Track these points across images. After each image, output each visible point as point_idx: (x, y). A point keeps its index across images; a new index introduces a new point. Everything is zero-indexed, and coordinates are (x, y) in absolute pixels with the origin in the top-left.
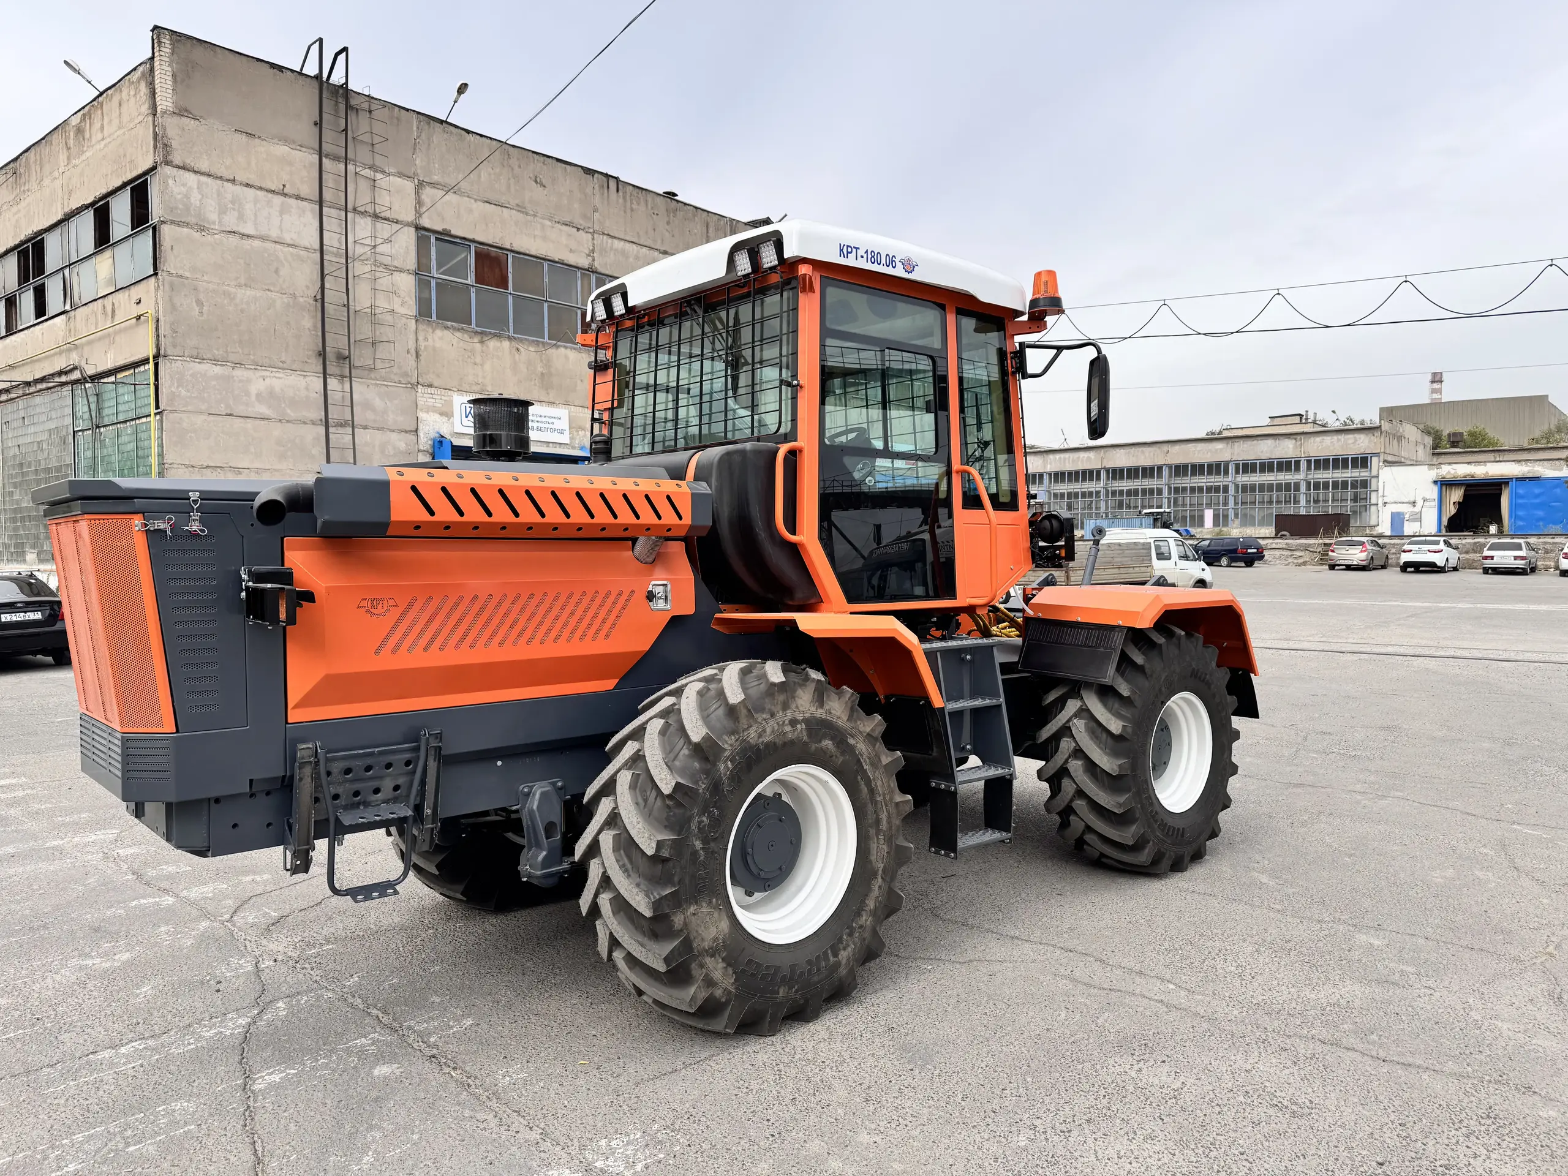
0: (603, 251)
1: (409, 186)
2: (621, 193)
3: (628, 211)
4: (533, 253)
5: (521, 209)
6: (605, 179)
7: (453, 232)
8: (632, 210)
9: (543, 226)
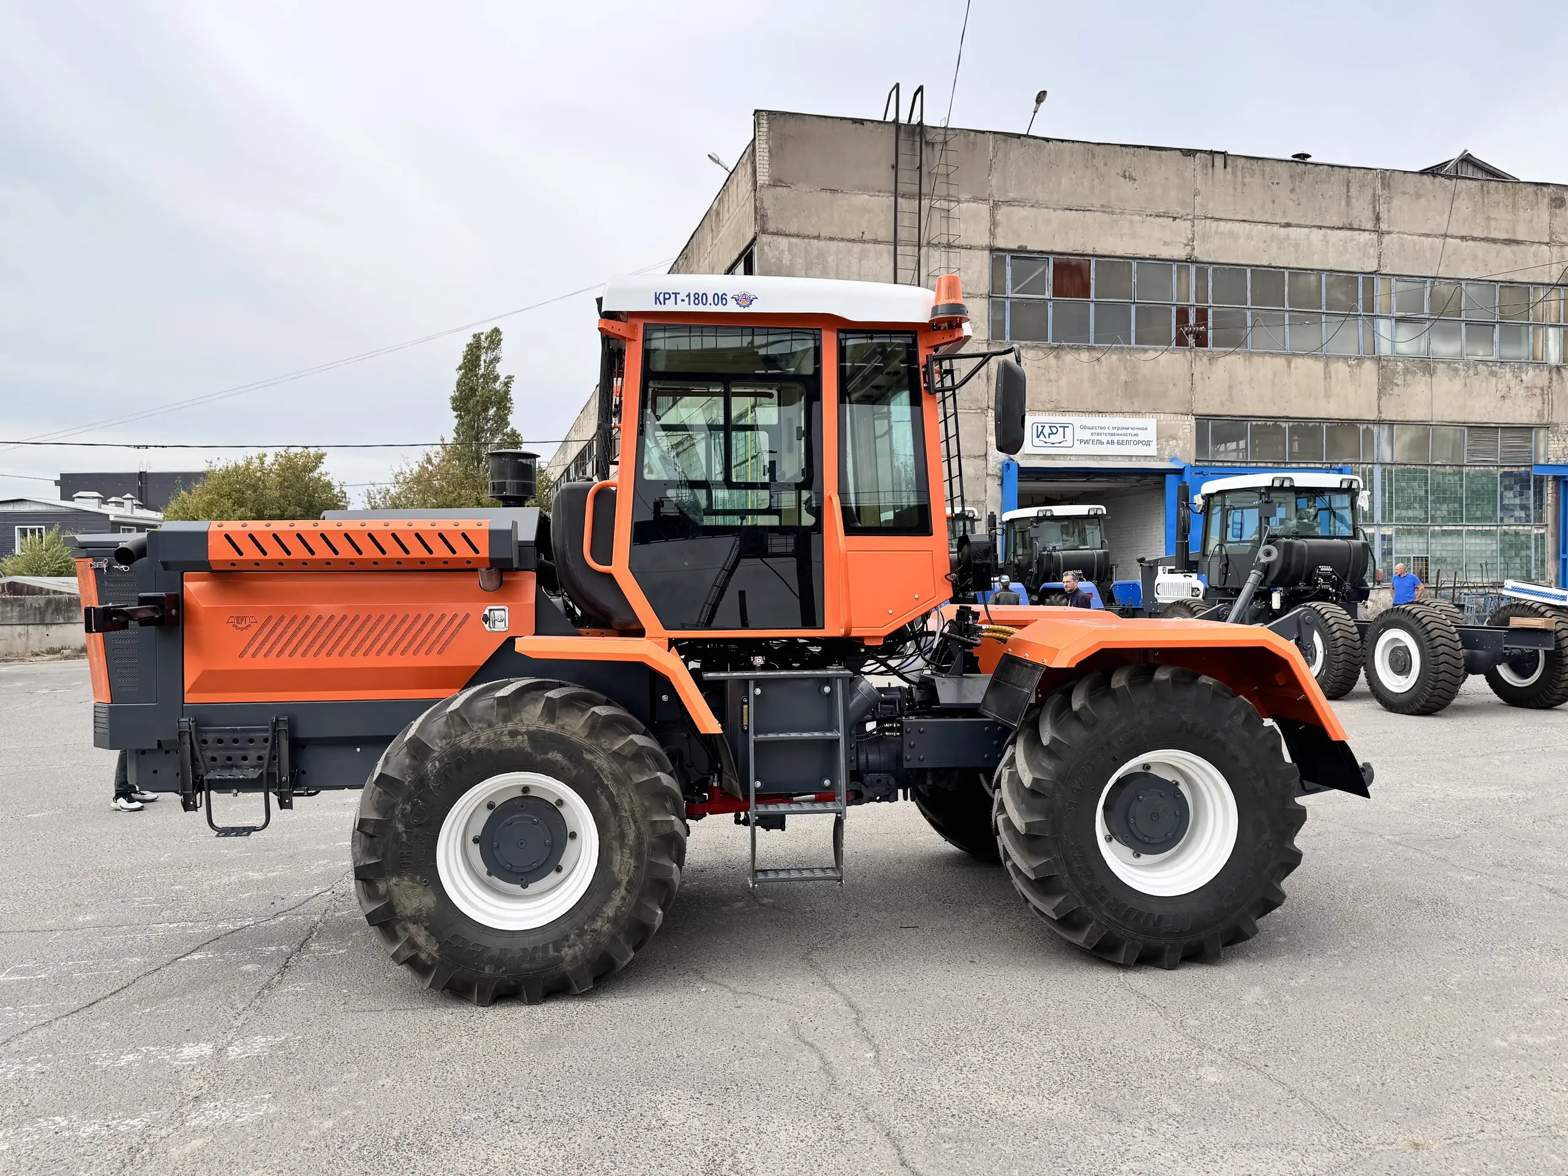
0: (1205, 237)
1: (984, 209)
2: (1229, 169)
3: (1239, 187)
4: (1118, 254)
5: (1106, 209)
6: (1209, 157)
7: (1029, 248)
8: (1244, 185)
9: (1131, 223)
